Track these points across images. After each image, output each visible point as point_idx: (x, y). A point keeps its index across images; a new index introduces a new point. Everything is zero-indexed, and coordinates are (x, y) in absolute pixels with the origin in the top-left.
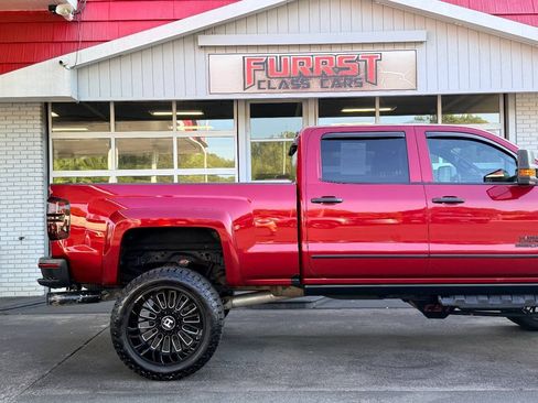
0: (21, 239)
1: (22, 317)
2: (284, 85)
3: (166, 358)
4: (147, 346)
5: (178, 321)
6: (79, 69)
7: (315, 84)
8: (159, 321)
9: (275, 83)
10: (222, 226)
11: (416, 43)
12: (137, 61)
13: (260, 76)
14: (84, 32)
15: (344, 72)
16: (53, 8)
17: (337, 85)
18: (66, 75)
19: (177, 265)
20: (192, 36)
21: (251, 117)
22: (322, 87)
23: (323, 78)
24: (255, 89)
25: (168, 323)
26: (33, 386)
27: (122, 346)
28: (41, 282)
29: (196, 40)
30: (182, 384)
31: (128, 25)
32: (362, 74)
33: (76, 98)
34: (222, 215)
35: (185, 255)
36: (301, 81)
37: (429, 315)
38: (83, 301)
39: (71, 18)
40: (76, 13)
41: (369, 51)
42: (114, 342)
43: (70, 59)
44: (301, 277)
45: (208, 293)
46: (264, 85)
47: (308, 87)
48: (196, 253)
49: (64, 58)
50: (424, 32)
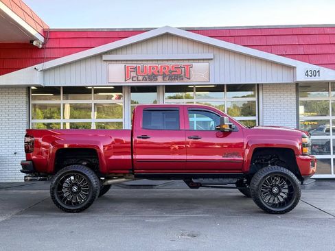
0: (15, 153)
1: (14, 191)
2: (144, 79)
3: (74, 203)
4: (66, 198)
5: (79, 188)
6: (44, 71)
7: (160, 78)
8: (71, 188)
9: (141, 78)
10: (99, 148)
11: (209, 59)
12: (73, 68)
13: (133, 74)
14: (47, 54)
15: (175, 73)
16: (32, 42)
17: (171, 79)
18: (38, 74)
19: (82, 165)
20: (100, 55)
21: (131, 92)
22: (163, 80)
23: (164, 76)
24: (130, 81)
25: (75, 189)
26: (17, 214)
27: (55, 198)
28: (22, 171)
29: (102, 57)
30: (80, 214)
31: (69, 50)
32: (183, 74)
33: (42, 85)
34: (99, 143)
35: (85, 161)
36: (153, 77)
37: (191, 187)
38: (40, 180)
39: (41, 46)
40: (43, 44)
41: (186, 63)
42: (52, 196)
43: (40, 66)
44: (133, 170)
45: (92, 176)
46: (134, 79)
47: (157, 80)
48: (90, 160)
49: (37, 66)
50: (212, 54)
